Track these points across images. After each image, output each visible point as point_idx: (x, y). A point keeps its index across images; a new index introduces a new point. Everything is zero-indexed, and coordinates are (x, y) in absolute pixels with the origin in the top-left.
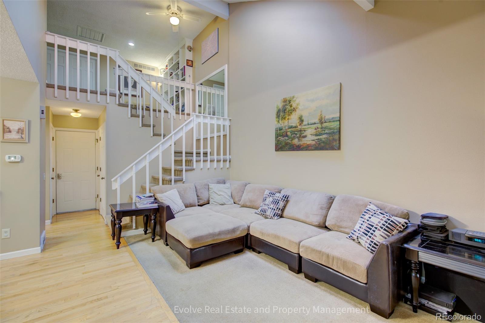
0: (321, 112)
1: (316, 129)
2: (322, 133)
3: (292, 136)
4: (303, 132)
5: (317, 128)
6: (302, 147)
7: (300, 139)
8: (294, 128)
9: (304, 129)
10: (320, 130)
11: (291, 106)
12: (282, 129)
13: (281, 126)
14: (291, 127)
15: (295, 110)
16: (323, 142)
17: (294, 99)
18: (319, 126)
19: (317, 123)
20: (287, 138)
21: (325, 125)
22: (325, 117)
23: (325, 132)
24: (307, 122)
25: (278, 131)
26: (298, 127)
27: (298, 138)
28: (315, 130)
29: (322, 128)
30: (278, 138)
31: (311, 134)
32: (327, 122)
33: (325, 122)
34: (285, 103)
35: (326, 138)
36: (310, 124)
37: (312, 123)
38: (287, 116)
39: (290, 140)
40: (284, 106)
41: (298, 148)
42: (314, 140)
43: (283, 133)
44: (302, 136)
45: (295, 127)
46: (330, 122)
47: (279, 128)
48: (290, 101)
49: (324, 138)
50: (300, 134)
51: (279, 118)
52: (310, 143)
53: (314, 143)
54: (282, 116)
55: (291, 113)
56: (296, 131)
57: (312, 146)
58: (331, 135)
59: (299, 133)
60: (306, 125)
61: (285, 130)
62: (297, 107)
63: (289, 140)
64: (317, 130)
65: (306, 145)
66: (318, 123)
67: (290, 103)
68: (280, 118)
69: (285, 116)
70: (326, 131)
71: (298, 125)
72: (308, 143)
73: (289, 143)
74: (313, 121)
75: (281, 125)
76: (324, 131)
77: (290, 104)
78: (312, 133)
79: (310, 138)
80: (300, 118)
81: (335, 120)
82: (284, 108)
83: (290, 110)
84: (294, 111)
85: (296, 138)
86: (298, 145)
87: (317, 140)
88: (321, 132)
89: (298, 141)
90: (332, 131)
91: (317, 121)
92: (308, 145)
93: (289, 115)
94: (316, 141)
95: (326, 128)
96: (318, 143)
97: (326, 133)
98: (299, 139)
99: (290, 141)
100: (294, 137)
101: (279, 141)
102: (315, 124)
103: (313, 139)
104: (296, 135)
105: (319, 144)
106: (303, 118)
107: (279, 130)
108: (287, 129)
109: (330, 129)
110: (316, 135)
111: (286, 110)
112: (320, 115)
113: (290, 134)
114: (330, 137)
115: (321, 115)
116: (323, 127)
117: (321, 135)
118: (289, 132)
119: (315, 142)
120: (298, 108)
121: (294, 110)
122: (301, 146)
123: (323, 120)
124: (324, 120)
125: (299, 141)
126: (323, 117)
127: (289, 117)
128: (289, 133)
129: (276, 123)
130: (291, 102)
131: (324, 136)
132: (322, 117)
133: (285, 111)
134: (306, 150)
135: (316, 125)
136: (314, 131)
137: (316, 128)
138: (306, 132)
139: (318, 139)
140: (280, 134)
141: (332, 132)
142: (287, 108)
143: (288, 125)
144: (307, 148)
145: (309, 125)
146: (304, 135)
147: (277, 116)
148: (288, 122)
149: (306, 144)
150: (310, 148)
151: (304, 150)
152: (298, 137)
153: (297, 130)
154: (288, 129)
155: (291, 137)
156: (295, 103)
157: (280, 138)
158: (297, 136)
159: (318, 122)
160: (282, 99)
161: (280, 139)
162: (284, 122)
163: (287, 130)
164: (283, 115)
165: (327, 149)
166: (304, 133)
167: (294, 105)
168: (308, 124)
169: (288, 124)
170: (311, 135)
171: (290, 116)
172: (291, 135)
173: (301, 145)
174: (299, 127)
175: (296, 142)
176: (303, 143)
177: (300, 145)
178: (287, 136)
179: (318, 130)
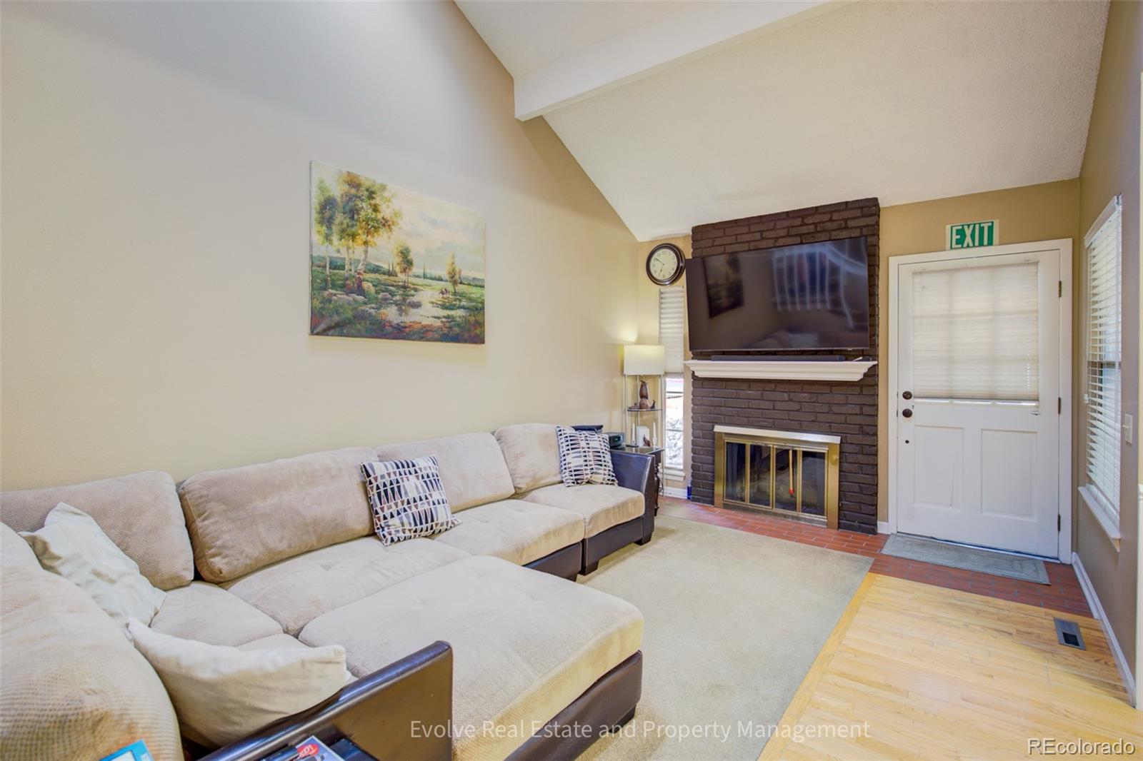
0: (453, 257)
1: (442, 293)
2: (455, 305)
3: (380, 296)
4: (413, 292)
5: (446, 290)
6: (408, 329)
7: (403, 308)
8: (384, 273)
9: (413, 285)
10: (451, 297)
11: (376, 209)
12: (342, 267)
13: (338, 255)
14: (377, 270)
15: (389, 226)
16: (458, 325)
17: (386, 194)
18: (450, 287)
19: (444, 279)
20: (361, 298)
21: (460, 288)
22: (460, 271)
23: (462, 304)
24: (422, 271)
25: (324, 267)
26: (397, 276)
27: (397, 305)
28: (441, 295)
29: (455, 293)
30: (326, 294)
31: (433, 303)
32: (464, 284)
33: (461, 283)
34: (353, 191)
35: (463, 316)
36: (428, 276)
37: (433, 276)
38: (360, 232)
39: (373, 305)
40: (351, 198)
41: (400, 333)
42: (438, 318)
43: (347, 279)
44: (408, 301)
45: (390, 274)
46: (469, 284)
47: (328, 260)
48: (371, 195)
49: (460, 317)
50: (405, 297)
51: (329, 228)
52: (430, 323)
53: (438, 323)
54: (342, 224)
55: (376, 229)
56: (393, 286)
57: (435, 331)
58: (472, 313)
59: (400, 292)
60: (418, 277)
61: (353, 273)
62: (395, 220)
63: (369, 306)
64: (445, 296)
65: (419, 326)
66: (447, 281)
67: (373, 198)
68: (335, 228)
69: (353, 230)
70: (464, 303)
71: (398, 269)
72: (426, 322)
73: (370, 314)
74: (436, 273)
75: (338, 251)
76: (460, 301)
77: (373, 202)
78: (434, 301)
79: (428, 312)
80: (402, 253)
81: (478, 283)
82: (351, 204)
83: (372, 220)
84: (384, 225)
85: (391, 304)
86: (398, 324)
87: (444, 317)
88: (454, 302)
89: (398, 312)
90: (474, 304)
91: (444, 273)
92: (425, 326)
93: (368, 233)
94: (444, 320)
95: (462, 295)
96: (448, 325)
97: (463, 307)
98: (401, 308)
99: (374, 308)
100: (386, 299)
101: (330, 301)
102: (440, 279)
103: (437, 315)
104: (393, 294)
105: (450, 328)
106: (411, 256)
107: (330, 268)
108: (362, 272)
109: (471, 300)
110: (444, 307)
111: (358, 214)
112: (450, 262)
113: (373, 290)
114: (470, 315)
115: (453, 264)
116: (457, 291)
117: (453, 309)
118: (367, 281)
119: (442, 322)
120: (398, 224)
121: (386, 223)
122: (405, 327)
123: (457, 277)
124: (460, 278)
125: (401, 315)
126: (457, 269)
127: (369, 238)
128: (370, 284)
129: (318, 239)
130: (374, 196)
131: (460, 312)
132: (454, 269)
133: (356, 217)
134: (421, 339)
135: (442, 283)
136: (438, 297)
137: (443, 290)
138: (421, 293)
139: (448, 317)
140: (332, 280)
141: (473, 306)
142: (363, 207)
143: (365, 260)
144: (423, 334)
145: (428, 278)
146: (415, 299)
147: (323, 218)
148: (366, 252)
149: (420, 323)
150: (430, 335)
151: (413, 340)
152: (397, 301)
153: (395, 284)
154: (365, 272)
155: (376, 298)
156: (388, 207)
157: (335, 295)
158: (395, 298)
159: (447, 277)
160: (341, 172)
161: (334, 297)
162: (348, 248)
163: (359, 274)
164: (345, 222)
165: (465, 341)
166: (413, 296)
167: (385, 212)
168: (425, 277)
169: (366, 257)
170: (431, 305)
171: (373, 236)
172: (377, 292)
173: (407, 325)
174: (402, 277)
175: (391, 314)
176: (412, 320)
177: (402, 324)
178: (361, 291)
179: (447, 295)
